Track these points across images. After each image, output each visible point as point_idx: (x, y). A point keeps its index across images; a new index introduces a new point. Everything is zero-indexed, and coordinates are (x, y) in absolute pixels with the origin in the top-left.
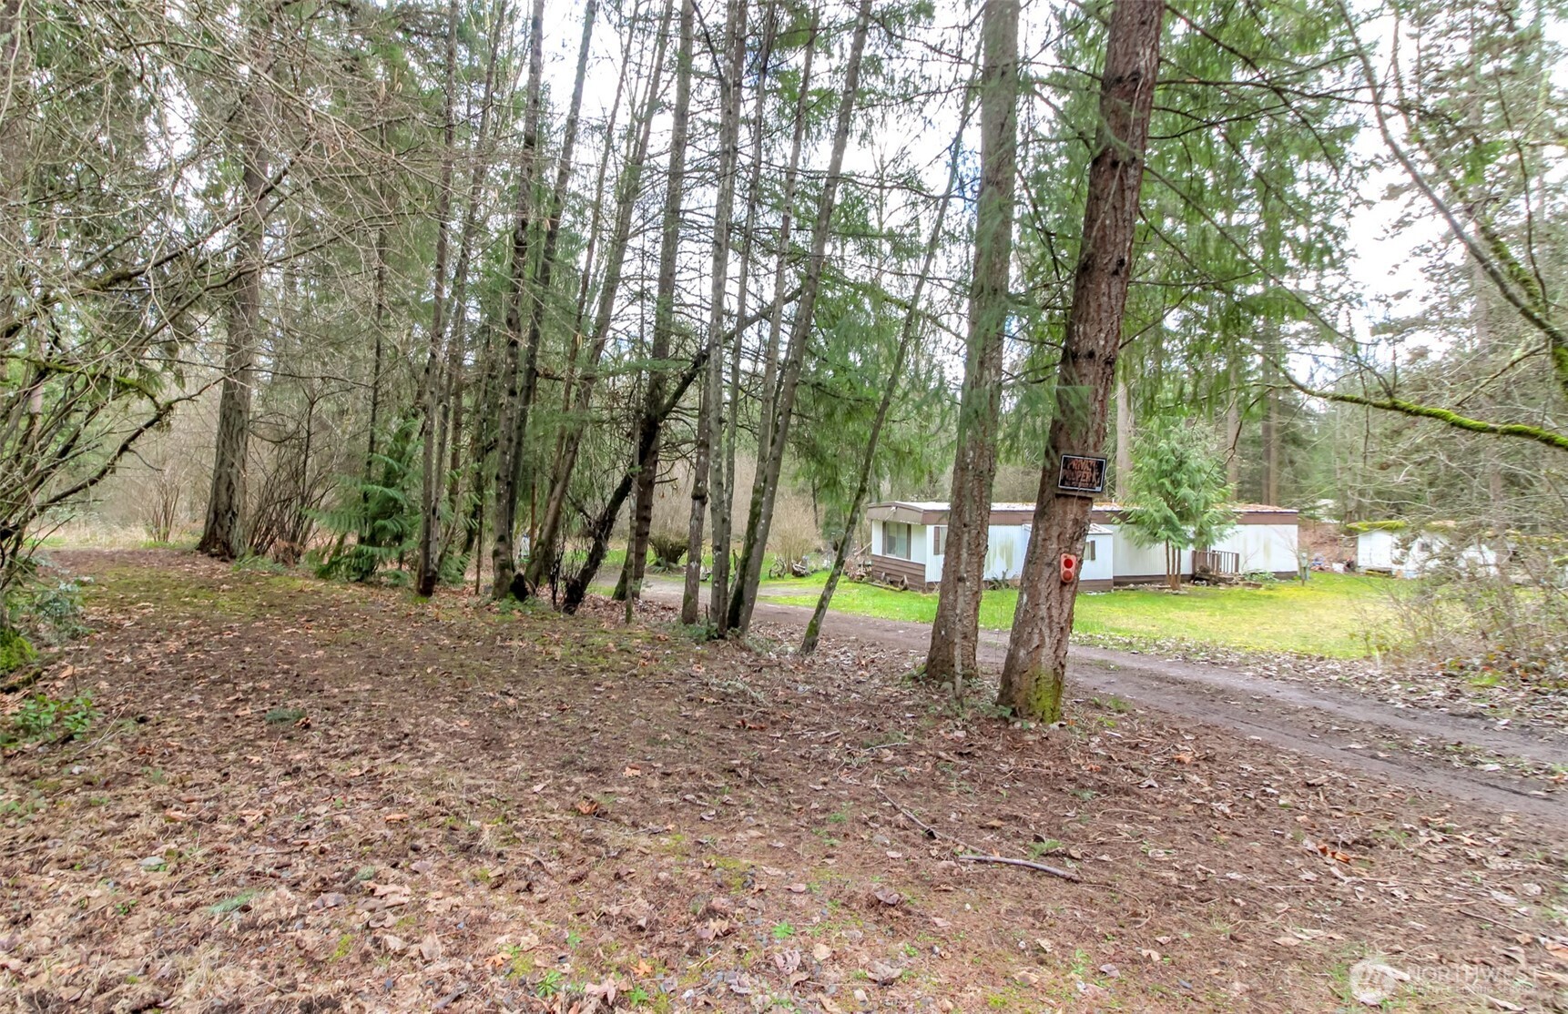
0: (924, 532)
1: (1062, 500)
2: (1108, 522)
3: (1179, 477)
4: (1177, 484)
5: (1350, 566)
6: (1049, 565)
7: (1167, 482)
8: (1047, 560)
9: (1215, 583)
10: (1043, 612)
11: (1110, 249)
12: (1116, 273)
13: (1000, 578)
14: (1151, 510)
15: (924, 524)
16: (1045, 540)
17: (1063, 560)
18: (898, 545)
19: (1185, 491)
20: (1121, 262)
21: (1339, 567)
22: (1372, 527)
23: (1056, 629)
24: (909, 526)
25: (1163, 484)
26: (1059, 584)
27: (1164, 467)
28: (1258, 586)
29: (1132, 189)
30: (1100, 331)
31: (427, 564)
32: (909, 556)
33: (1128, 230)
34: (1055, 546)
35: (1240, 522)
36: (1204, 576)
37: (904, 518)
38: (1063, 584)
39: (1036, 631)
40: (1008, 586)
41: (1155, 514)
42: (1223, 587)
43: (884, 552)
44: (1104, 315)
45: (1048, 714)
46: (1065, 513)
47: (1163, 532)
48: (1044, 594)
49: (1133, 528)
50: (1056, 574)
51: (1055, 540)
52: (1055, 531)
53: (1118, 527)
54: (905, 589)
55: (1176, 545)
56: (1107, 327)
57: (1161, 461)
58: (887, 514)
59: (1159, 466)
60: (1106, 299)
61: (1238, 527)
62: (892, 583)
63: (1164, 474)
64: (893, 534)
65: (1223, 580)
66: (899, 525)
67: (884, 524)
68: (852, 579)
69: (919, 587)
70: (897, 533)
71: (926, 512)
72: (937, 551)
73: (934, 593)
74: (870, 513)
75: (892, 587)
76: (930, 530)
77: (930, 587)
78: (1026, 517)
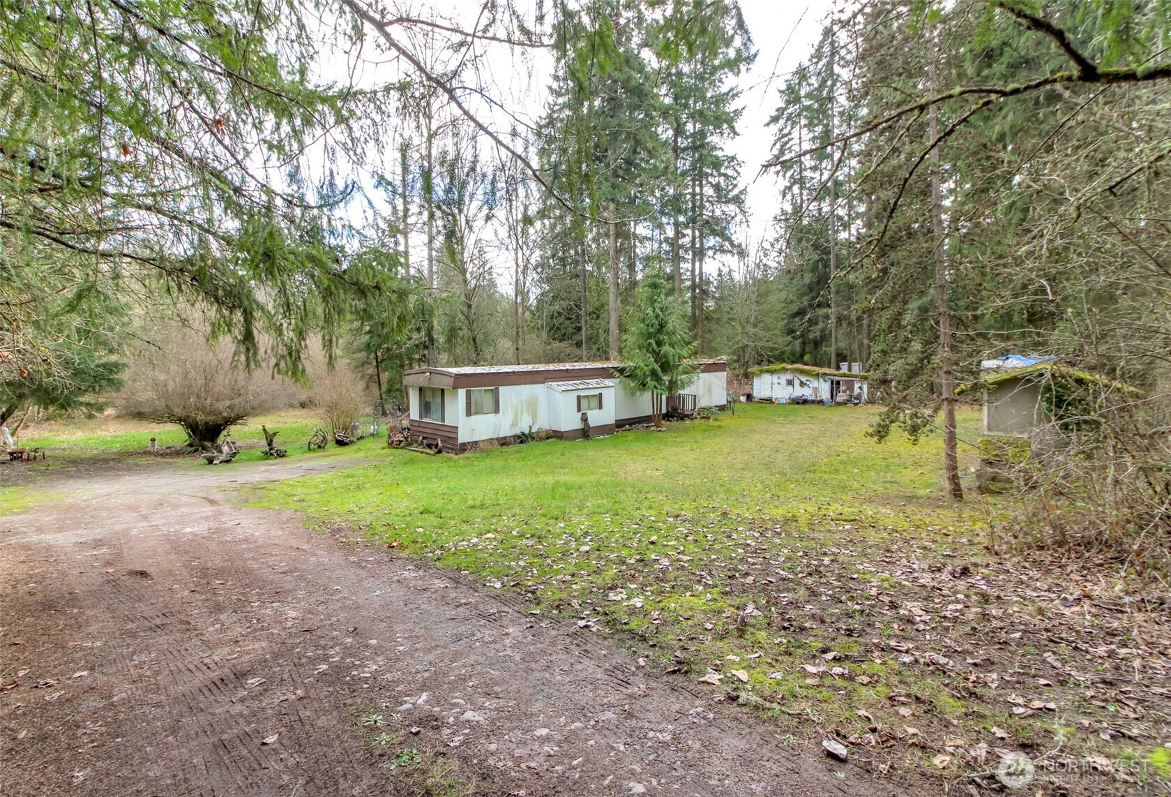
0: (455, 396)
2: (611, 376)
3: (661, 338)
4: (659, 343)
5: (749, 397)
7: (652, 341)
9: (682, 419)
13: (527, 432)
14: (642, 364)
15: (455, 387)
18: (433, 408)
19: (666, 349)
21: (743, 399)
22: (762, 372)
24: (443, 391)
25: (650, 344)
27: (651, 330)
28: (708, 418)
32: (443, 419)
35: (703, 371)
36: (674, 413)
37: (438, 382)
40: (533, 439)
41: (645, 368)
42: (688, 422)
43: (421, 417)
47: (651, 383)
49: (628, 381)
53: (618, 380)
54: (439, 452)
55: (660, 392)
57: (648, 325)
58: (422, 380)
59: (647, 330)
61: (702, 375)
62: (427, 446)
63: (650, 336)
64: (429, 399)
65: (687, 416)
66: (433, 390)
67: (421, 389)
68: (391, 444)
69: (452, 449)
70: (432, 398)
71: (458, 376)
72: (469, 413)
73: (467, 454)
74: (408, 380)
75: (427, 450)
76: (462, 393)
77: (463, 448)
78: (548, 376)
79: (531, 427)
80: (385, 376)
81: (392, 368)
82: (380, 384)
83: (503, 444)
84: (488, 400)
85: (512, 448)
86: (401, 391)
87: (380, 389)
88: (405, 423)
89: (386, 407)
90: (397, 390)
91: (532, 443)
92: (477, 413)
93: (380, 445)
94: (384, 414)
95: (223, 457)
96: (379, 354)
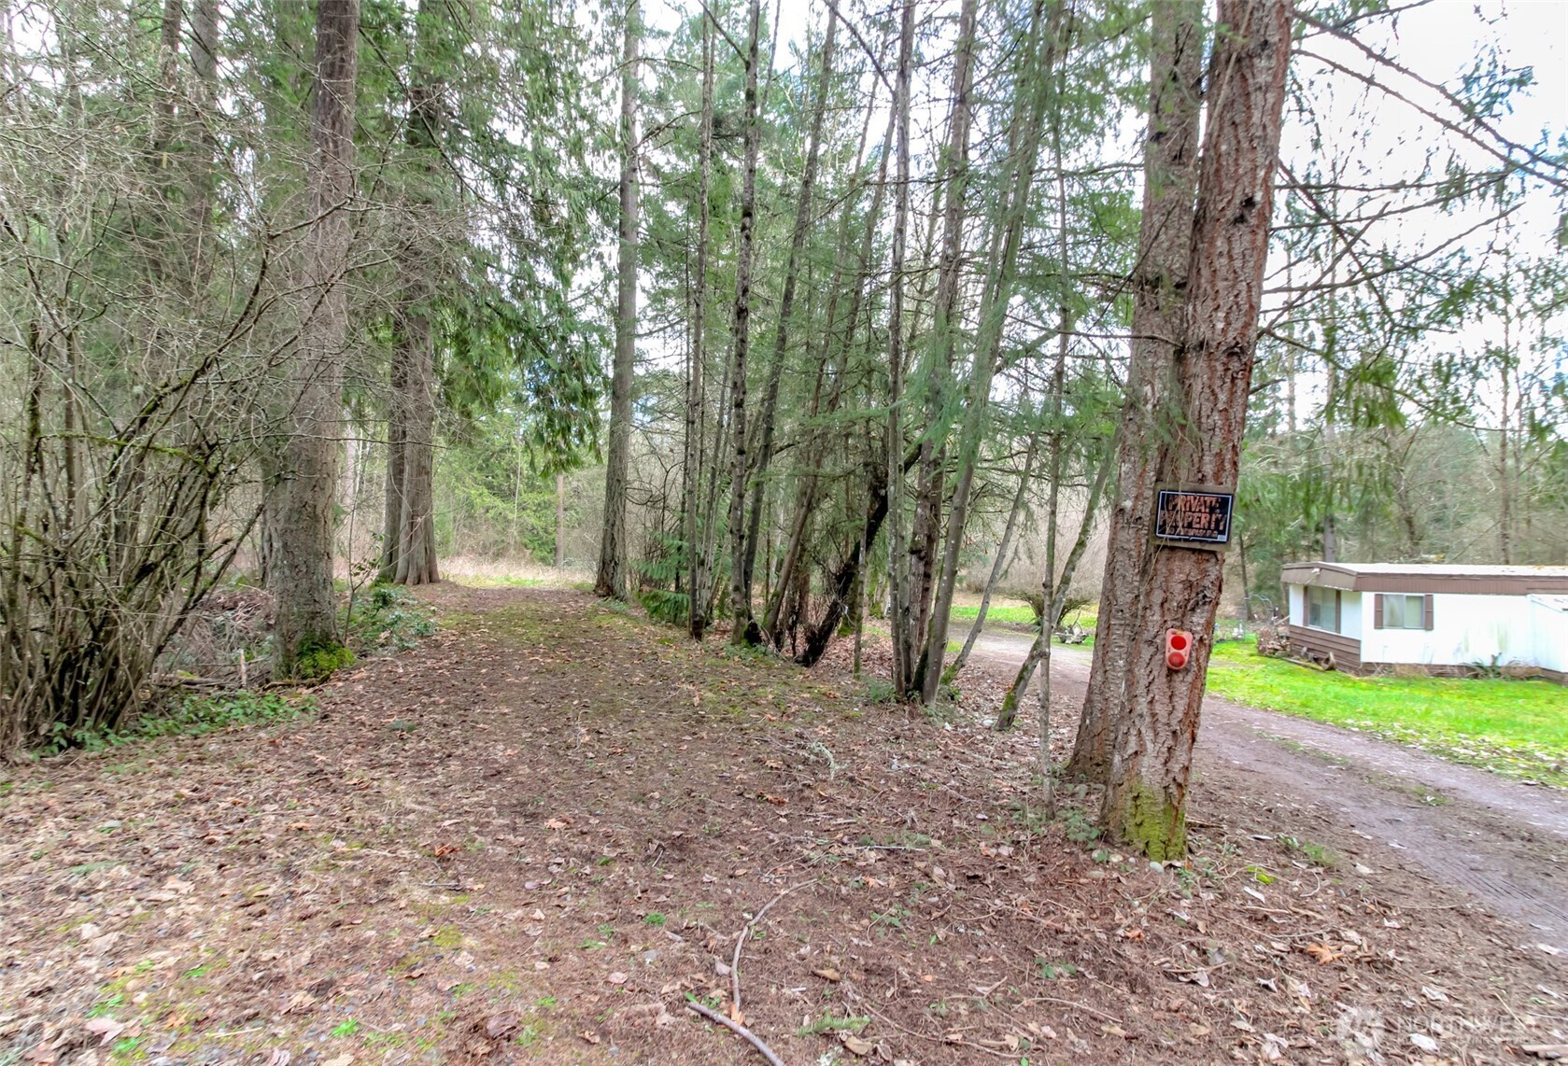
0: (1357, 600)
1: (1165, 554)
6: (1150, 643)
8: (1147, 636)
10: (1142, 706)
11: (1228, 185)
12: (1241, 219)
13: (1487, 663)
15: (1357, 590)
16: (1145, 608)
17: (1169, 637)
18: (1323, 615)
20: (1249, 202)
23: (1164, 733)
24: (1338, 593)
26: (1165, 671)
29: (1263, 89)
30: (1217, 308)
31: (694, 610)
32: (1338, 628)
33: (1260, 151)
34: (1157, 617)
37: (1331, 582)
38: (1171, 673)
39: (1134, 732)
40: (1498, 675)
43: (1305, 622)
44: (1221, 285)
45: (1154, 847)
46: (1171, 572)
48: (1144, 682)
50: (1159, 656)
51: (1157, 608)
52: (1157, 597)
54: (1331, 668)
56: (1226, 301)
58: (1309, 577)
60: (1224, 261)
62: (1316, 660)
64: (1317, 602)
66: (1324, 590)
67: (1306, 589)
68: (1262, 652)
69: (1350, 668)
70: (1324, 600)
71: (1361, 576)
72: (1379, 624)
73: (1374, 677)
74: (1286, 576)
75: (1314, 665)
76: (1368, 598)
77: (1369, 669)
78: (1537, 585)
79: (1495, 659)
80: (1252, 568)
81: (1264, 558)
82: (1245, 578)
83: (1440, 675)
84: (1412, 611)
85: (1455, 682)
86: (1278, 590)
87: (1245, 584)
88: (1283, 630)
89: (1254, 609)
90: (1272, 587)
91: (1494, 681)
92: (1392, 625)
93: (1246, 652)
94: (1251, 618)
95: (1074, 638)
96: (1245, 538)
